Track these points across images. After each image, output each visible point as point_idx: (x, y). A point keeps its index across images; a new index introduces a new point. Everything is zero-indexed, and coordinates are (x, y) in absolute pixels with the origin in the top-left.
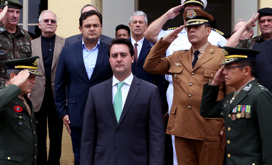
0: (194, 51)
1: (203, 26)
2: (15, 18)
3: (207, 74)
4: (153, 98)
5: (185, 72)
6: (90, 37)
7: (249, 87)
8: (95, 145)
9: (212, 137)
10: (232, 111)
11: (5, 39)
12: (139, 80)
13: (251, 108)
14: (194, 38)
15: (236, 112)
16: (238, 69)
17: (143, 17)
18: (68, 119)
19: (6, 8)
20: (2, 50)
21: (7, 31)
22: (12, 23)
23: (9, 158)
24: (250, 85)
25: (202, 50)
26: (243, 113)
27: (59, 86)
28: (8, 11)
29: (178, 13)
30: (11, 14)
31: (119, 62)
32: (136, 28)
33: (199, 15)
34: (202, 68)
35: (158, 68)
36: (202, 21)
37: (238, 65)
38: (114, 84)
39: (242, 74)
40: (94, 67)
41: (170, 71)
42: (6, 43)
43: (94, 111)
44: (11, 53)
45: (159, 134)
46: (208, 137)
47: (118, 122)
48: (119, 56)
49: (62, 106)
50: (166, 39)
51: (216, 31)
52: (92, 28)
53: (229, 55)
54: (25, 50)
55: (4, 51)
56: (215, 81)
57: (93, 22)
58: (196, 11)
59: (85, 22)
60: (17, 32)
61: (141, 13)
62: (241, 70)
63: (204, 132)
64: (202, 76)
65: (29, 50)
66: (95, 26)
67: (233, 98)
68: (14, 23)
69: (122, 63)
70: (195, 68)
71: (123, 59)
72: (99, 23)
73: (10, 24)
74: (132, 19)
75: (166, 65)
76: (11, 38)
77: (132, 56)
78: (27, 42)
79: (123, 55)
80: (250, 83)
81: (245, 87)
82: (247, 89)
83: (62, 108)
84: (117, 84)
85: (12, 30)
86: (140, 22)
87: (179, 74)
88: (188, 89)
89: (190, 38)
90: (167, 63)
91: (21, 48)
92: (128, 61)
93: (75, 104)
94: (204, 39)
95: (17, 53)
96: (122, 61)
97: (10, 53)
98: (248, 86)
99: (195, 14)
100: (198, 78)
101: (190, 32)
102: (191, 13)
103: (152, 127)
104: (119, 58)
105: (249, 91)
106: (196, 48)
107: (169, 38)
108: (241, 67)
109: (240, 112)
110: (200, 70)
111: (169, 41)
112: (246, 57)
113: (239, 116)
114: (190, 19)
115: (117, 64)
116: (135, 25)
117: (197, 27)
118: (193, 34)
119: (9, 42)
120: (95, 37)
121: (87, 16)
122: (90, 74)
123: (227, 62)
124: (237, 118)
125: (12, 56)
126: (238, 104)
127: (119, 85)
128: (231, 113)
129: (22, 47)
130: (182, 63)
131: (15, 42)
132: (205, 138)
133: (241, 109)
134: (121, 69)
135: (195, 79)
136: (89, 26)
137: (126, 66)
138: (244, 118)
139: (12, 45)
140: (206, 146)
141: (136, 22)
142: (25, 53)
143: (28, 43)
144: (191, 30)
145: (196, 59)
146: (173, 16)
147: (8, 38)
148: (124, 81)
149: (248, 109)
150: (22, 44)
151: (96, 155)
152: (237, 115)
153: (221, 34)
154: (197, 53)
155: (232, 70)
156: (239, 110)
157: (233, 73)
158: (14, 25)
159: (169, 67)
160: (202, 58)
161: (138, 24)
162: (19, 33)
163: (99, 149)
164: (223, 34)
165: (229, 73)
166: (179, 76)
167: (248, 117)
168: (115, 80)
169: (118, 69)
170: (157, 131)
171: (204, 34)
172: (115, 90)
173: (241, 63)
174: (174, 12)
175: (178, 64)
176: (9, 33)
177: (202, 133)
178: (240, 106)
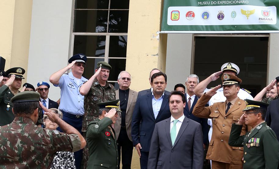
0: (228, 102)
1: (234, 86)
2: (106, 75)
3: (235, 118)
4: (197, 131)
5: (220, 117)
6: (158, 90)
7: (260, 127)
8: (157, 161)
9: (236, 162)
10: (248, 141)
11: (98, 89)
12: (188, 119)
13: (260, 140)
14: (227, 93)
15: (250, 142)
16: (253, 114)
17: (196, 79)
18: (140, 146)
19: (100, 69)
20: (95, 97)
21: (99, 85)
22: (104, 79)
23: (102, 165)
24: (261, 126)
25: (233, 102)
26: (254, 143)
27: (134, 123)
28: (101, 71)
29: (219, 77)
30: (103, 73)
31: (175, 106)
32: (191, 86)
33: (231, 78)
34: (232, 114)
35: (202, 113)
36: (233, 82)
37: (254, 112)
38: (171, 121)
39: (256, 118)
40: (159, 110)
41: (210, 116)
42: (99, 93)
43: (158, 138)
45: (200, 155)
46: (234, 161)
47: (173, 145)
48: (175, 102)
49: (136, 137)
50: (208, 94)
51: (245, 90)
52: (159, 84)
53: (249, 105)
54: (111, 98)
55: (96, 98)
56: (240, 122)
57: (160, 81)
58: (229, 75)
59: (155, 80)
60: (106, 85)
61: (195, 76)
62: (256, 115)
63: (231, 158)
64: (231, 120)
65: (113, 98)
66: (161, 83)
67: (250, 134)
68: (105, 79)
69: (176, 107)
70: (227, 114)
71: (178, 105)
72: (164, 81)
73: (102, 79)
74: (188, 80)
75: (208, 112)
76: (102, 89)
77: (184, 103)
79: (178, 102)
80: (261, 124)
82: (259, 128)
83: (136, 139)
84: (173, 121)
85: (103, 84)
86: (194, 82)
87: (216, 118)
88: (221, 128)
89: (225, 93)
90: (209, 110)
92: (181, 106)
93: (145, 135)
94: (234, 94)
95: (105, 100)
96: (177, 106)
97: (101, 100)
98: (260, 126)
99: (228, 78)
100: (229, 121)
101: (225, 90)
102: (226, 76)
103: (195, 150)
104: (175, 104)
105: (260, 129)
106: (229, 101)
107: (210, 93)
108: (255, 114)
109: (253, 142)
110: (231, 116)
111: (211, 95)
112: (259, 107)
113: (252, 145)
114: (225, 81)
115: (173, 107)
116: (190, 84)
117: (230, 86)
118: (226, 91)
119: (100, 92)
120: (161, 90)
121: (157, 76)
122: (156, 116)
123: (247, 109)
124: (251, 146)
126: (252, 137)
127: (175, 122)
128: (248, 143)
130: (219, 111)
131: (105, 92)
132: (232, 162)
133: (253, 140)
134: (176, 111)
135: (227, 122)
136: (157, 83)
137: (179, 109)
138: (255, 146)
139: (102, 94)
140: (232, 167)
141: (191, 82)
142: (111, 100)
143: (113, 94)
144: (226, 88)
145: (229, 108)
146: (215, 79)
147: (100, 89)
148: (178, 119)
149: (258, 140)
150: (109, 94)
151: (158, 167)
152: (251, 144)
153: (249, 93)
154: (230, 104)
155: (249, 115)
156: (252, 141)
157: (250, 117)
158: (104, 80)
159: (210, 113)
160: (233, 108)
161: (192, 83)
162: (108, 87)
163: (160, 163)
164: (251, 93)
165: (248, 117)
166: (216, 120)
167: (257, 145)
168: (172, 119)
169: (174, 111)
170: (199, 153)
171: (234, 92)
172: (172, 125)
173: (256, 111)
174: (216, 76)
175: (216, 112)
176: (101, 86)
177: (230, 158)
178: (253, 138)
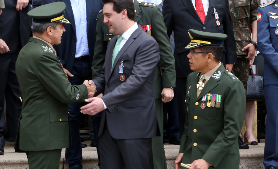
7: (218, 75)
10: (202, 98)
13: (222, 98)
15: (205, 100)
26: (213, 102)
39: (205, 60)
53: (193, 39)
81: (215, 75)
82: (217, 77)
98: (217, 73)
105: (220, 80)
108: (204, 54)
109: (210, 101)
112: (209, 43)
113: (209, 104)
126: (208, 93)
128: (200, 100)
133: (210, 98)
138: (215, 107)
149: (219, 98)
152: (207, 104)
156: (209, 99)
167: (218, 106)
178: (210, 95)
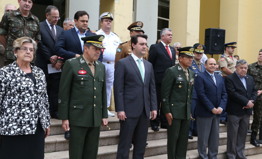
11: (19, 20)
21: (21, 15)
22: (25, 9)
42: (18, 23)
44: (22, 30)
54: (33, 29)
60: (28, 16)
65: (36, 29)
68: (27, 9)
76: (23, 20)
78: (35, 24)
85: (26, 14)
91: (29, 28)
95: (27, 30)
119: (21, 23)
125: (22, 32)
127: (140, 61)
129: (31, 27)
131: (26, 23)
139: (23, 24)
142: (33, 31)
147: (21, 19)
150: (31, 25)
162: (30, 17)
176: (22, 17)
